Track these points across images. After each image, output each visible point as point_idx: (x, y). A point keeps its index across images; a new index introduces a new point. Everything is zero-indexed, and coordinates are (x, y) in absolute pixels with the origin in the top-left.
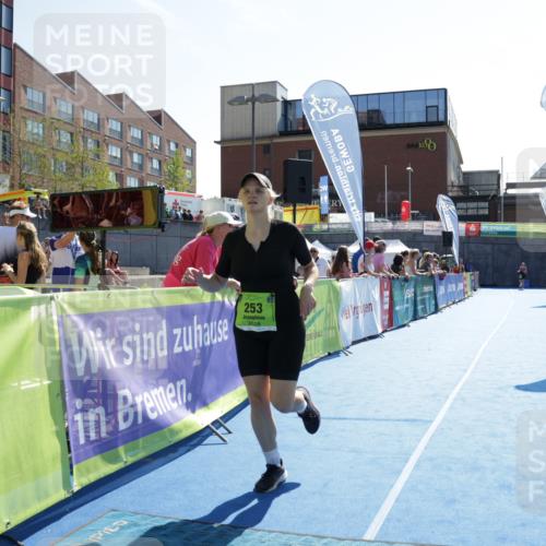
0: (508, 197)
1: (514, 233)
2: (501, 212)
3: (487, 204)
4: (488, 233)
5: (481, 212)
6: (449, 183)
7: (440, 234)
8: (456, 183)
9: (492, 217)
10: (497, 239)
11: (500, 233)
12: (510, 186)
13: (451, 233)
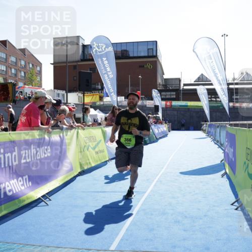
0: (184, 90)
1: (187, 106)
2: (181, 96)
3: (174, 93)
4: (175, 106)
5: (172, 97)
6: (158, 84)
7: (153, 106)
8: (161, 84)
9: (177, 99)
10: (179, 108)
11: (180, 106)
12: (185, 85)
13: (158, 106)
